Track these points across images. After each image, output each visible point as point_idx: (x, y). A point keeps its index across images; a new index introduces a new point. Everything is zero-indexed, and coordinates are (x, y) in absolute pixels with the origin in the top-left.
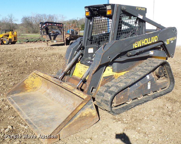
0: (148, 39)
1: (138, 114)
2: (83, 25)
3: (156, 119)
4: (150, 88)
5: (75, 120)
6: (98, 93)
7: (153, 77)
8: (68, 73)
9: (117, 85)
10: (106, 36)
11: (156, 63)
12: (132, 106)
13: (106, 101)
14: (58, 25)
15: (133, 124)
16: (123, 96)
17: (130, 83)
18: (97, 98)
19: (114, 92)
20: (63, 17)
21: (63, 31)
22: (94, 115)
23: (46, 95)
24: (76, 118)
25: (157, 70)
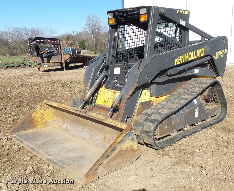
0: (192, 52)
1: (187, 147)
2: (81, 41)
3: (210, 151)
4: (198, 116)
5: (115, 154)
6: (135, 123)
7: (202, 101)
8: (90, 101)
9: (159, 112)
10: (135, 51)
11: (205, 83)
12: (177, 138)
13: (147, 132)
14: (52, 41)
15: (184, 158)
16: (167, 125)
17: (175, 109)
18: (135, 130)
19: (158, 120)
20: (52, 31)
21: (60, 51)
22: (136, 149)
23: (62, 131)
24: (115, 152)
25: (206, 93)
